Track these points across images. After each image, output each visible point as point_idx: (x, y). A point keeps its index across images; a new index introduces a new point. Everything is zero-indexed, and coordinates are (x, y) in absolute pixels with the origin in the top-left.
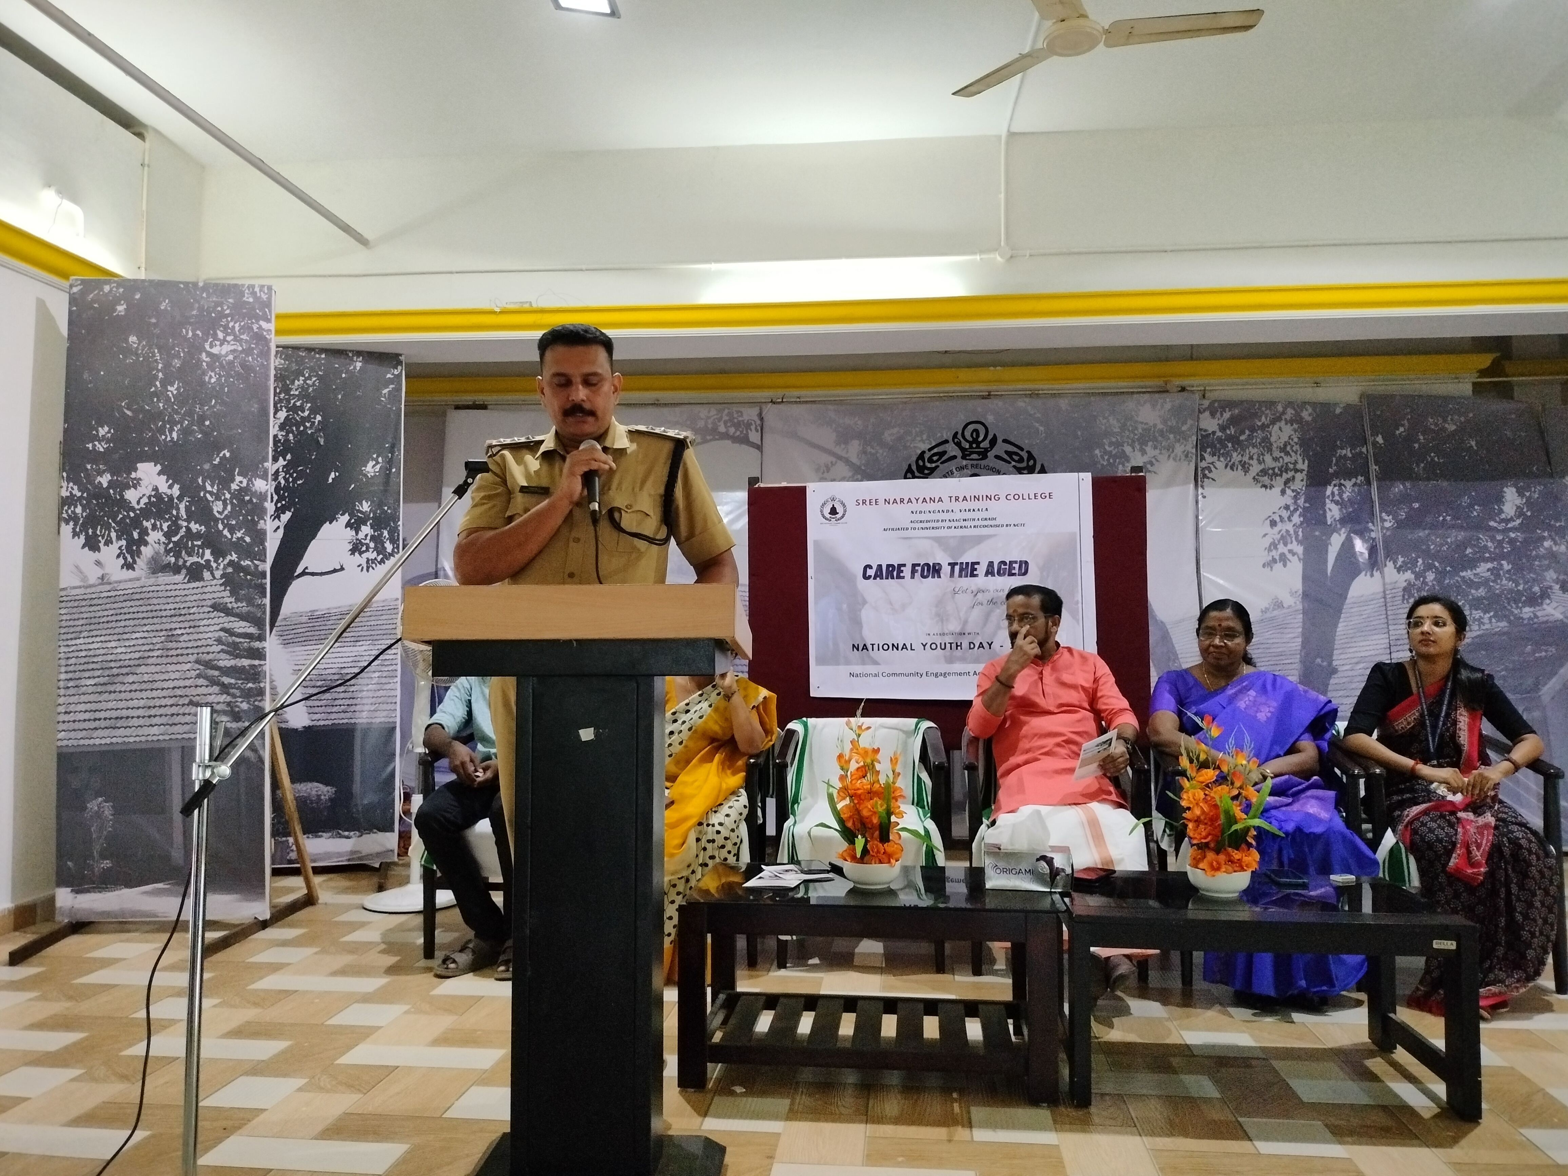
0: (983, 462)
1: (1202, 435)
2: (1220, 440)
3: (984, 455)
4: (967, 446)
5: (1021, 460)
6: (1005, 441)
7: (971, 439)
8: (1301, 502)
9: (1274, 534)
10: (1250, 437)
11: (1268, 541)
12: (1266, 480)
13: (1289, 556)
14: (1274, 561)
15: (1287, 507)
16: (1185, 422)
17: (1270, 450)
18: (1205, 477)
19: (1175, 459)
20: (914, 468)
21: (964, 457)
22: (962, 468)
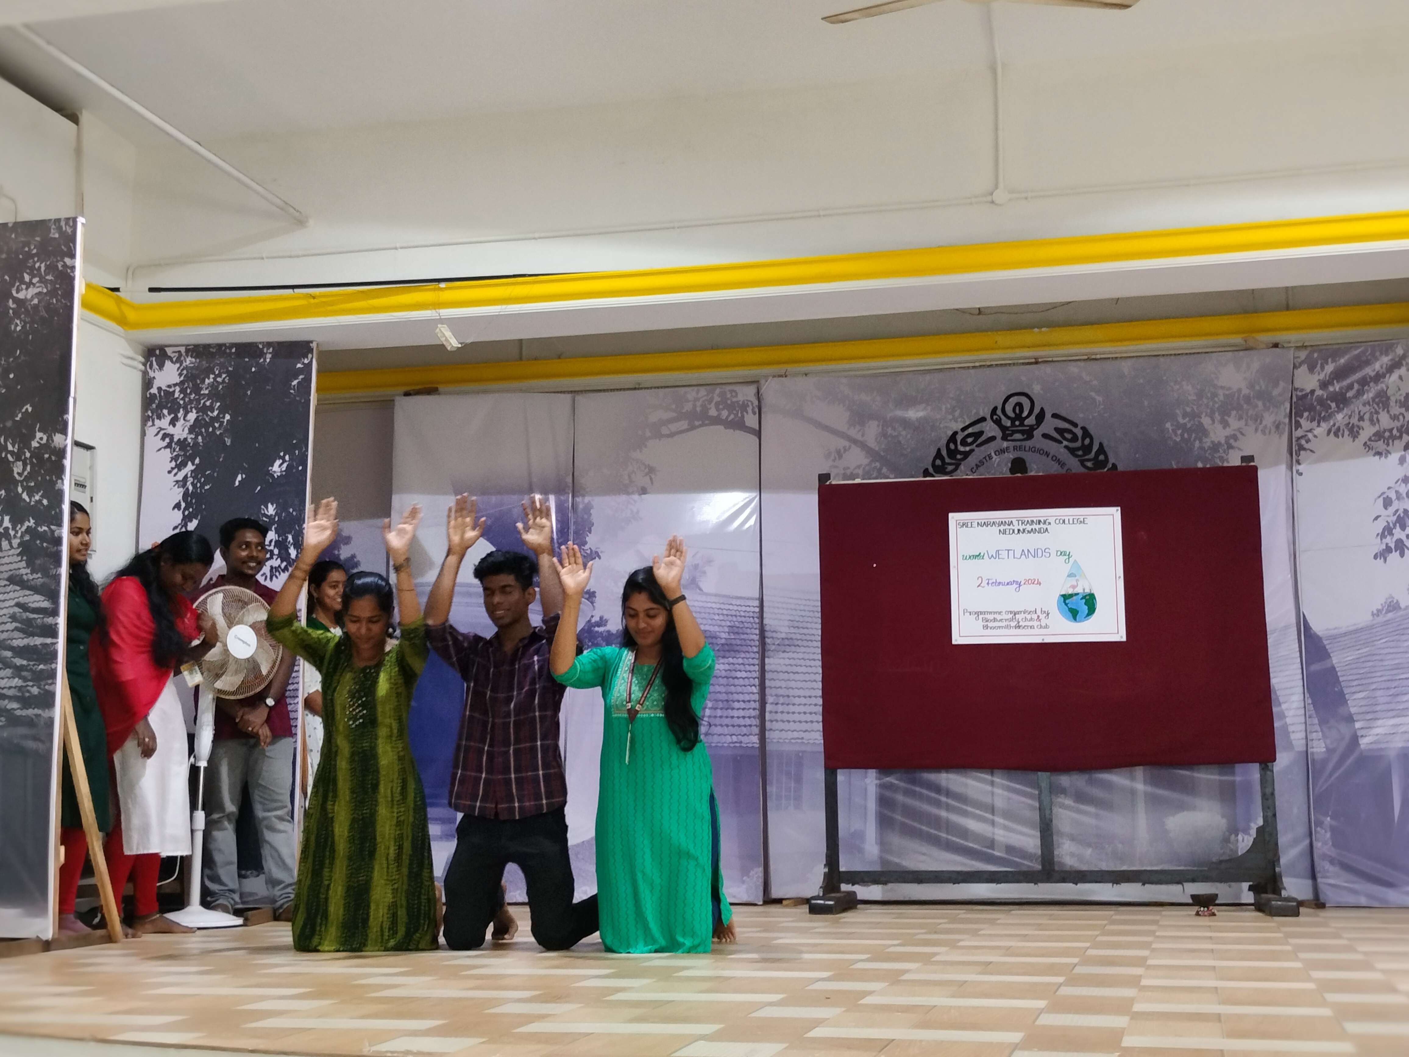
0: (1028, 444)
1: (1297, 396)
2: (1320, 400)
3: (1029, 434)
4: (1008, 423)
5: (1075, 438)
6: (1055, 416)
7: (1012, 415)
9: (1388, 516)
10: (1360, 393)
11: (1381, 524)
12: (1380, 445)
13: (1407, 543)
14: (1388, 550)
15: (1406, 480)
16: (1276, 385)
17: (1386, 406)
18: (1301, 448)
19: (1263, 432)
20: (944, 452)
21: (1004, 438)
22: (1002, 451)
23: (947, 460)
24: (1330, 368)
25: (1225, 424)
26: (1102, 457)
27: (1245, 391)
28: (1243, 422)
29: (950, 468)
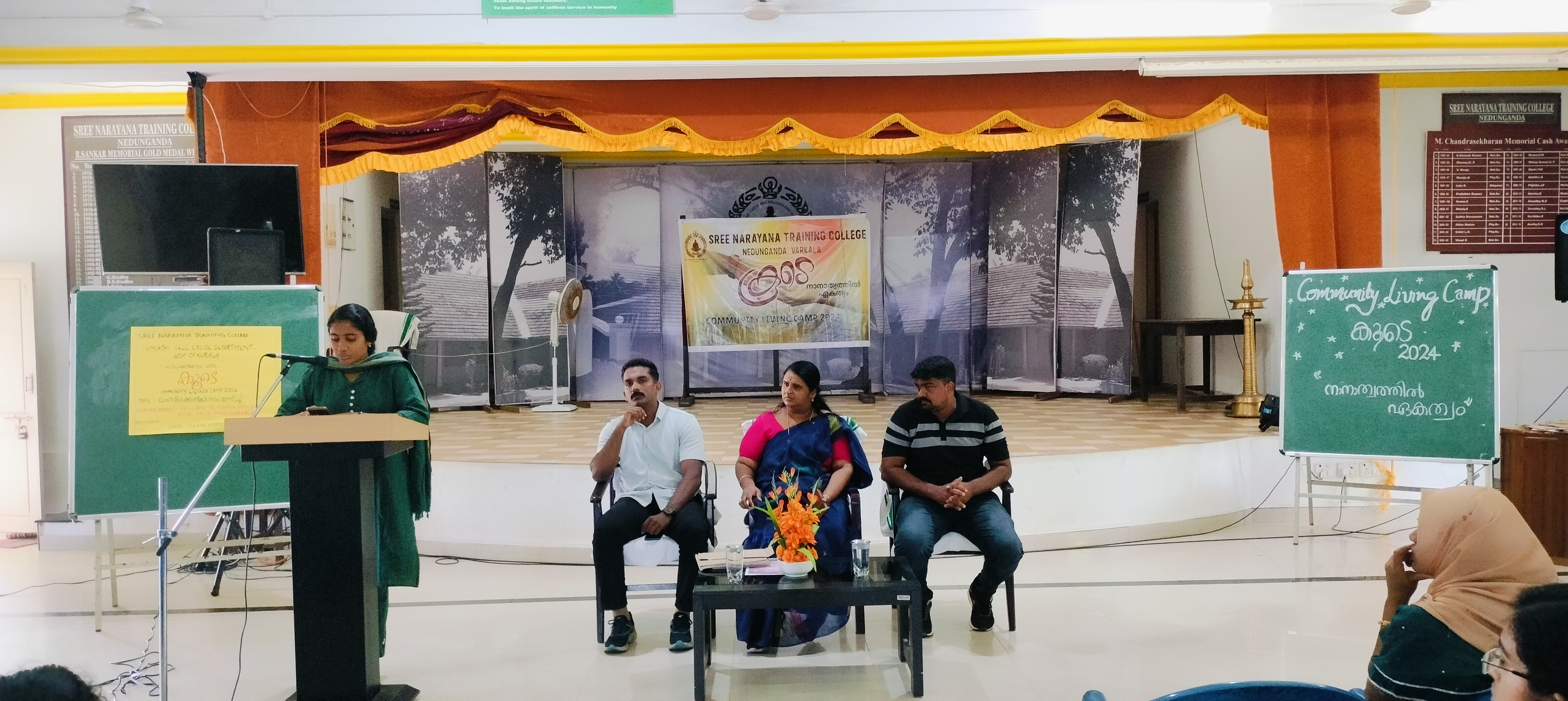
0: (775, 200)
1: (886, 185)
2: (895, 187)
3: (775, 196)
4: (766, 191)
5: (794, 199)
6: (786, 188)
7: (767, 187)
8: (935, 220)
9: (920, 238)
10: (911, 185)
11: (917, 242)
12: (918, 208)
13: (926, 250)
14: (919, 252)
15: (927, 223)
16: (878, 182)
17: (921, 191)
18: (887, 207)
19: (872, 200)
20: (738, 203)
21: (764, 197)
22: (763, 203)
23: (739, 206)
24: (900, 173)
25: (857, 196)
26: (805, 208)
27: (866, 181)
28: (864, 196)
29: (740, 210)
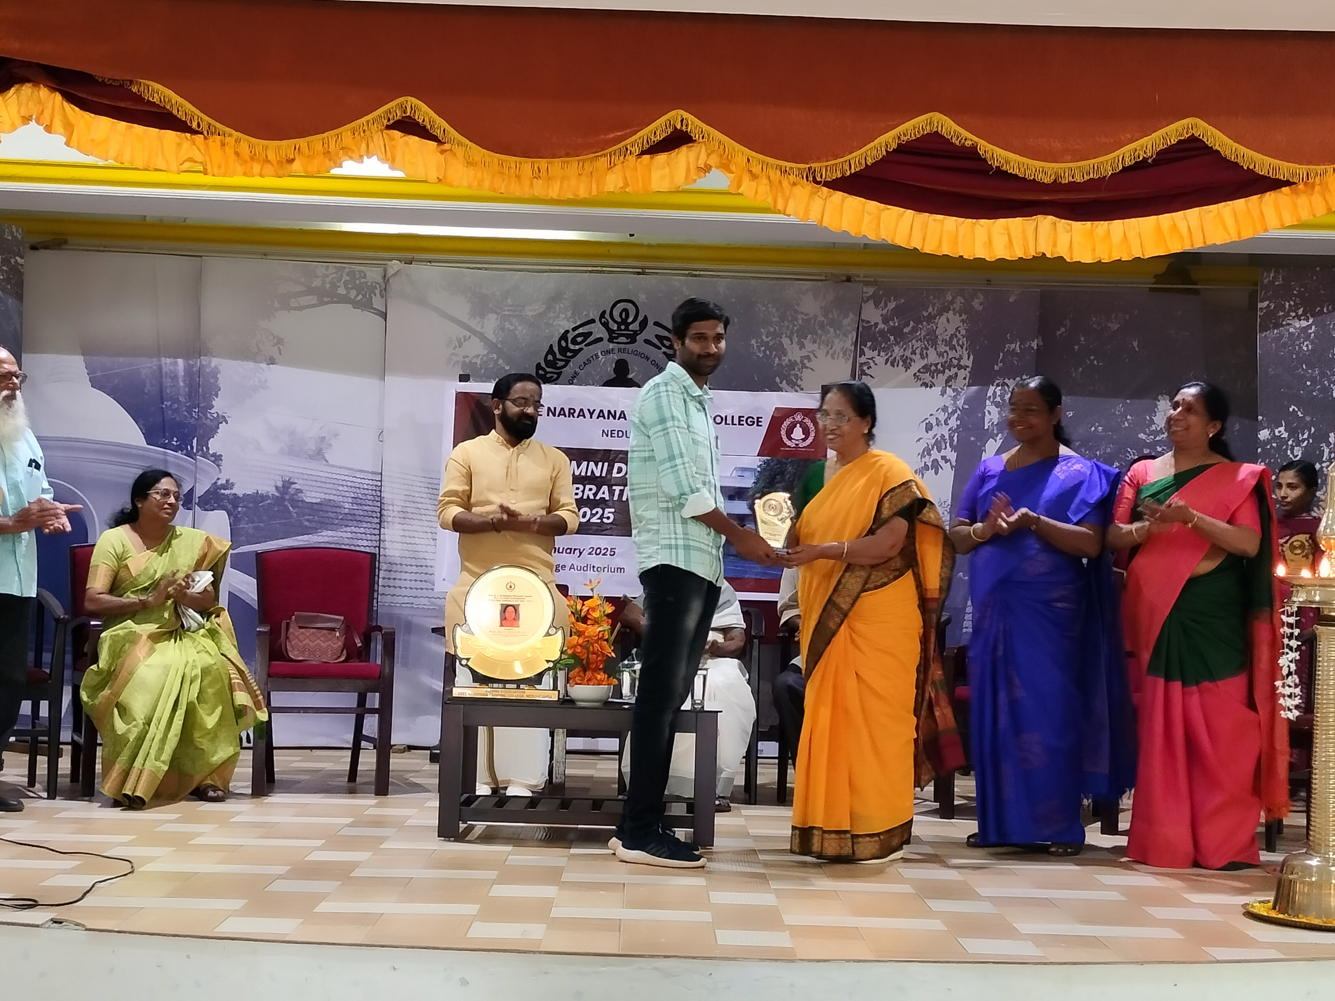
0: (631, 347)
1: (863, 326)
2: (882, 332)
3: (632, 338)
5: (672, 346)
6: (656, 324)
7: (619, 320)
8: (960, 403)
9: (929, 438)
10: (914, 330)
11: (922, 445)
12: (927, 377)
13: (942, 463)
14: (926, 467)
15: (945, 409)
16: (846, 316)
17: (934, 344)
18: (863, 373)
20: (556, 349)
21: (611, 340)
22: (608, 352)
23: (559, 356)
24: (892, 305)
25: (802, 346)
27: (820, 318)
28: (816, 345)
29: (560, 364)
